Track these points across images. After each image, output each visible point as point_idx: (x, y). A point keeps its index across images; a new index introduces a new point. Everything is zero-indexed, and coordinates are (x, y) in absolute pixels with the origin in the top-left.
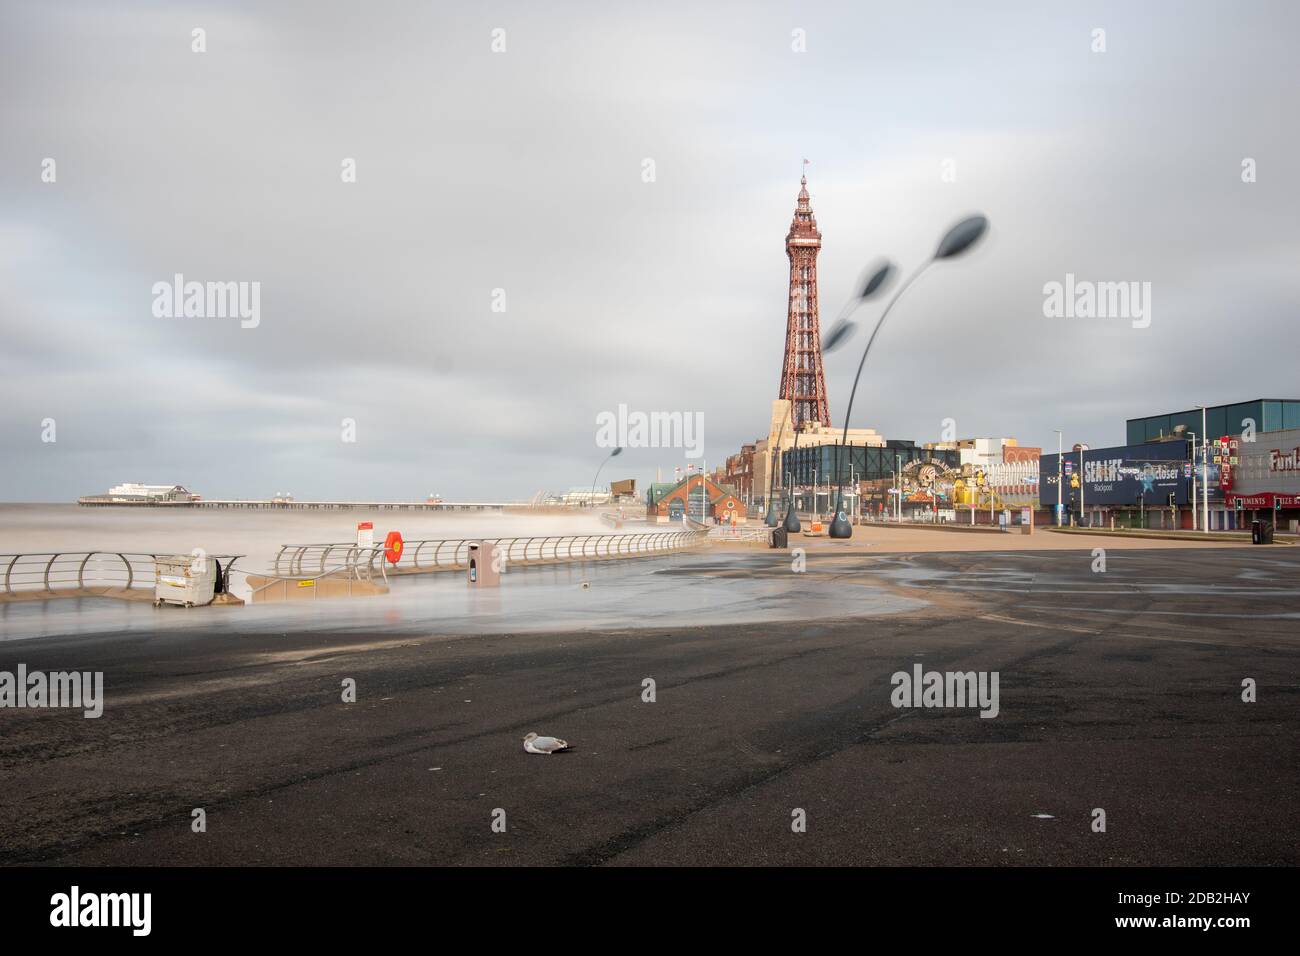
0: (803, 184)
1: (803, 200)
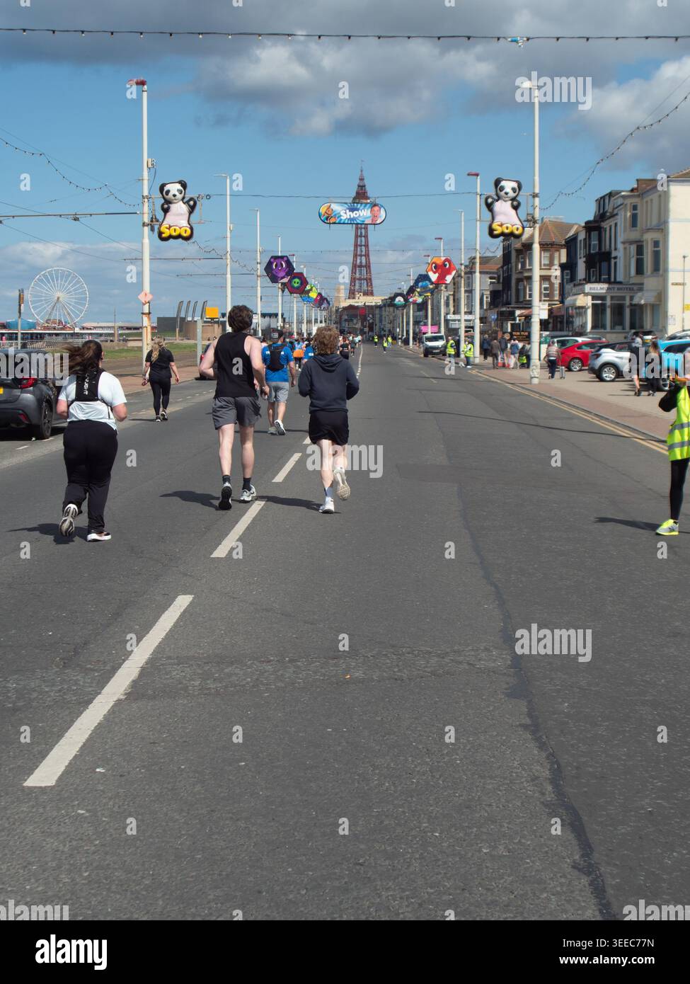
0: (362, 171)
1: (362, 179)
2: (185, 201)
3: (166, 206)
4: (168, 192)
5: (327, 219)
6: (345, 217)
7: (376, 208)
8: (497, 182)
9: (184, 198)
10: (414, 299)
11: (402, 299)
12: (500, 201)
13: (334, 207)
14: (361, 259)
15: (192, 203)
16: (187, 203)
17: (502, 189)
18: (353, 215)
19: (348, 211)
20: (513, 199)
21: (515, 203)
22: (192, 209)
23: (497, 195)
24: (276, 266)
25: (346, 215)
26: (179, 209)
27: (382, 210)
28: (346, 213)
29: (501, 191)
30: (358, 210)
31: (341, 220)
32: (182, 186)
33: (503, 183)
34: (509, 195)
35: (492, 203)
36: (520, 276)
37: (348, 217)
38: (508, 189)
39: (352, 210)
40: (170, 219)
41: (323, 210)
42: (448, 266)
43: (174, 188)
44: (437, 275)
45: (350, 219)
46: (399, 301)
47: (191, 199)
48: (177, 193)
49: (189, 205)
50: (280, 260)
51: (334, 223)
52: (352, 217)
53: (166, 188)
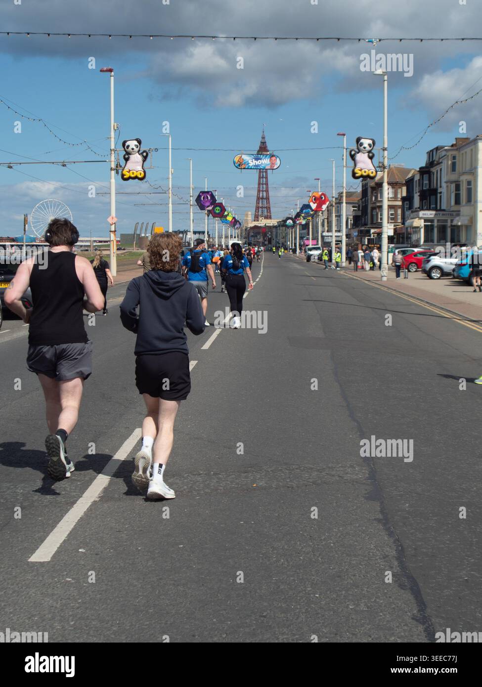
0: (263, 132)
1: (263, 138)
2: (140, 152)
3: (127, 156)
4: (128, 147)
5: (239, 165)
6: (252, 165)
7: (273, 158)
8: (358, 140)
9: (139, 151)
10: (300, 221)
11: (291, 222)
12: (360, 153)
13: (244, 157)
14: (263, 194)
15: (145, 154)
16: (142, 154)
17: (361, 144)
18: (258, 163)
19: (254, 160)
20: (369, 152)
21: (371, 155)
22: (145, 158)
23: (358, 149)
24: (204, 198)
25: (252, 163)
26: (136, 158)
27: (278, 159)
28: (252, 161)
29: (361, 146)
30: (261, 159)
31: (249, 166)
32: (138, 142)
33: (362, 141)
34: (366, 149)
35: (354, 154)
36: (374, 205)
37: (254, 164)
38: (366, 145)
39: (257, 159)
40: (130, 165)
41: (236, 160)
42: (323, 199)
43: (132, 144)
44: (316, 204)
45: (256, 166)
46: (290, 223)
47: (144, 151)
48: (134, 147)
49: (143, 156)
50: (206, 194)
51: (244, 168)
52: (257, 164)
53: (127, 144)
